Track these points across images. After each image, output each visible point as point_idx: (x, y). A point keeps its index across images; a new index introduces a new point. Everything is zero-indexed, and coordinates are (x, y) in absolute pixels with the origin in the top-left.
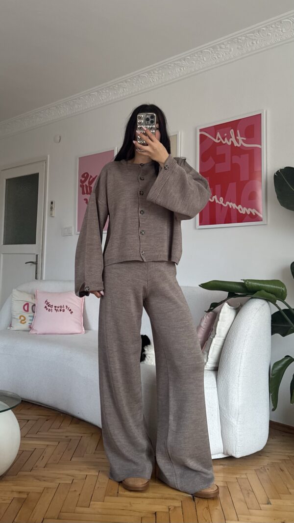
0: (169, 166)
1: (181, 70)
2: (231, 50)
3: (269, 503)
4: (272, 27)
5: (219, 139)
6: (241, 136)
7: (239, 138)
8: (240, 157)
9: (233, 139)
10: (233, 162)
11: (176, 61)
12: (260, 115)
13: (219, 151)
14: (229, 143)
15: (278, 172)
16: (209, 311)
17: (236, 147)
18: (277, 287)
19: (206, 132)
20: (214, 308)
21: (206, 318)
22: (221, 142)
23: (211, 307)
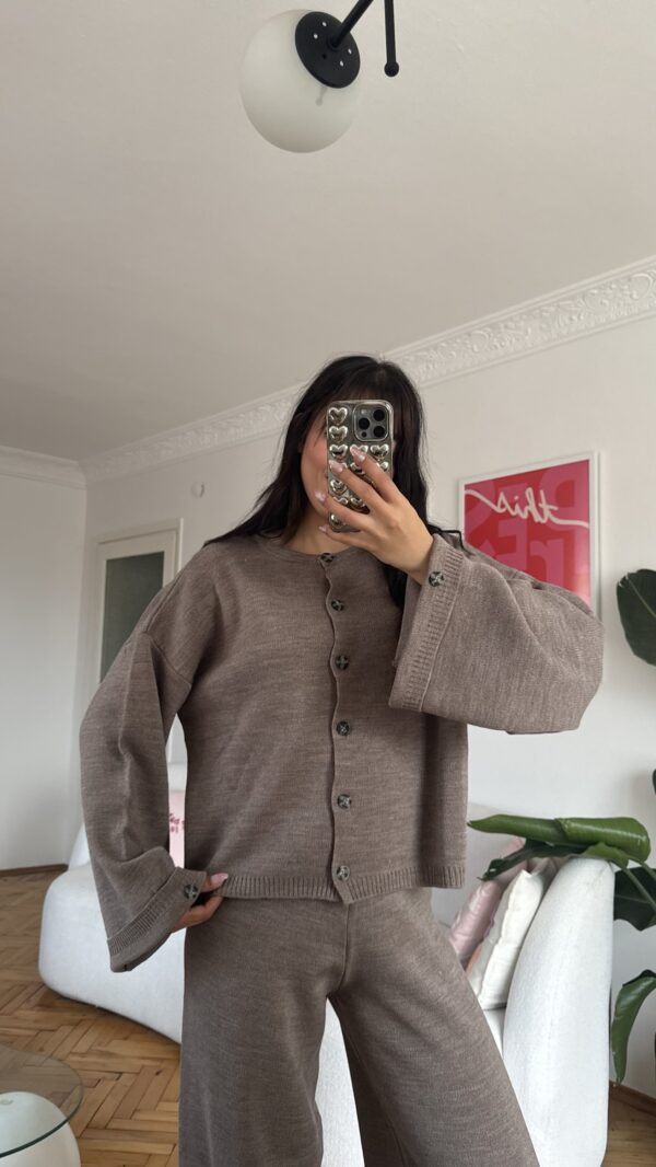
0: (443, 572)
2: (526, 332)
4: (611, 288)
5: (503, 506)
6: (548, 503)
7: (543, 505)
8: (545, 543)
9: (532, 507)
10: (533, 553)
11: (421, 350)
12: (586, 463)
13: (504, 531)
14: (524, 516)
15: (624, 581)
16: (488, 877)
17: (539, 523)
18: (630, 834)
19: (478, 491)
20: (499, 873)
21: (483, 894)
22: (507, 511)
23: (491, 867)
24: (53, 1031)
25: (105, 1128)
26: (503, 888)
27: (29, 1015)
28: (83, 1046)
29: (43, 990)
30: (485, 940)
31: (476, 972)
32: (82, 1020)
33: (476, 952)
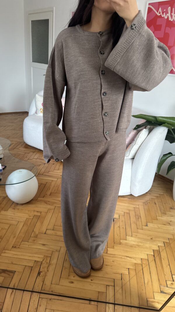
0: (136, 25)
3: (147, 225)
5: (160, 13)
7: (173, 14)
8: (171, 29)
9: (169, 15)
10: (166, 32)
13: (159, 22)
14: (166, 17)
16: (135, 129)
17: (170, 21)
19: (153, 6)
20: (138, 128)
21: (133, 133)
22: (161, 15)
23: (136, 126)
24: (28, 153)
25: (42, 174)
26: (139, 132)
27: (22, 149)
29: (25, 144)
30: (132, 144)
31: (129, 151)
32: (35, 151)
33: (129, 146)
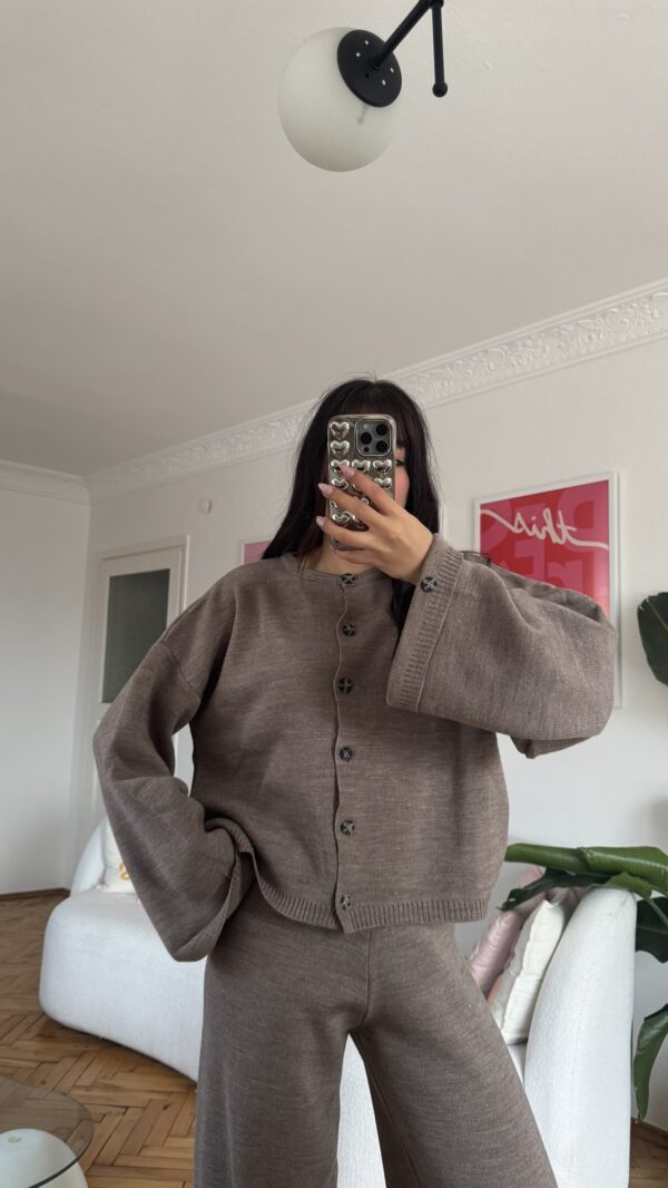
0: (437, 578)
1: (443, 385)
2: (544, 350)
4: (632, 307)
5: (520, 526)
6: (567, 523)
7: (561, 526)
8: (563, 565)
9: (549, 528)
11: (434, 368)
12: (606, 483)
13: (521, 551)
14: (542, 536)
15: (644, 604)
16: (507, 907)
17: (557, 544)
18: (653, 864)
19: (495, 511)
20: (519, 903)
21: (501, 925)
22: (524, 532)
23: (510, 897)
24: (54, 1063)
25: (112, 1165)
26: (523, 920)
27: (30, 1045)
28: (86, 1080)
29: (43, 1020)
30: (506, 972)
31: (498, 1005)
32: (84, 1052)
33: (497, 983)
